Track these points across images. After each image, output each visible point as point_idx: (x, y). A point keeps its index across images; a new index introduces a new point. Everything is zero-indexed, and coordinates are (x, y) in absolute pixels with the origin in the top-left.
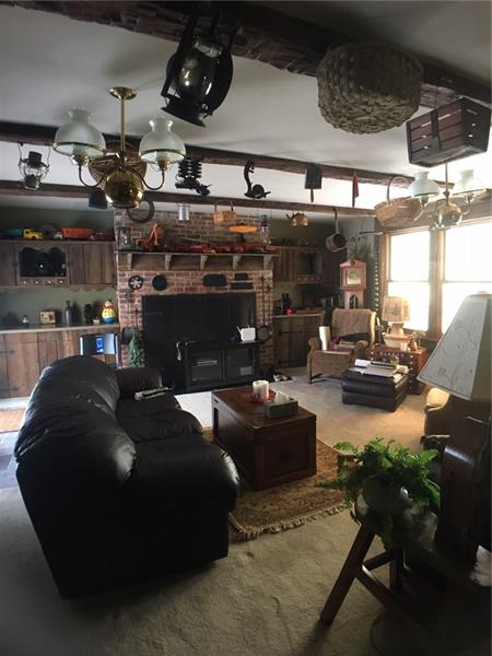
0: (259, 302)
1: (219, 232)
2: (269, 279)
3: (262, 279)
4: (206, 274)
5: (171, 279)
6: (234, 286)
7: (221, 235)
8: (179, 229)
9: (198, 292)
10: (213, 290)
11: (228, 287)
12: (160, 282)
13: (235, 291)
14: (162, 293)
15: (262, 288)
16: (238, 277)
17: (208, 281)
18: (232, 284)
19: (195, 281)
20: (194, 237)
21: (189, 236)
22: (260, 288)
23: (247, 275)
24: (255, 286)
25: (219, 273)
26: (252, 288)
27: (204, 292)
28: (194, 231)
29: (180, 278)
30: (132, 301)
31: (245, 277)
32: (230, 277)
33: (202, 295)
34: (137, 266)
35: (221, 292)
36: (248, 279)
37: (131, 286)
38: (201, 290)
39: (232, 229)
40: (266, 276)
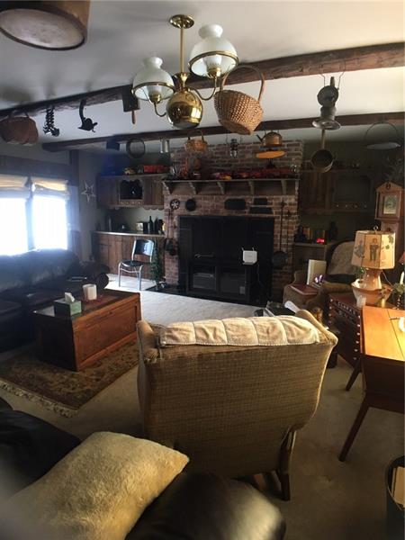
0: (277, 228)
1: (249, 160)
2: (290, 204)
3: (283, 204)
4: (227, 198)
5: (199, 202)
6: (252, 210)
7: (252, 162)
8: (215, 160)
9: (220, 214)
10: (234, 213)
11: (246, 211)
12: (191, 205)
13: (253, 215)
14: (193, 213)
15: (282, 213)
16: (257, 201)
17: (230, 205)
18: (251, 208)
19: (218, 204)
20: (226, 166)
21: (223, 166)
22: (279, 213)
23: (266, 200)
24: (274, 211)
25: (240, 197)
26: (271, 213)
27: (225, 214)
28: (227, 160)
29: (207, 202)
30: (172, 218)
31: (265, 201)
32: (250, 201)
33: (224, 217)
34: (176, 191)
35: (240, 215)
36: (266, 204)
37: (172, 207)
38: (223, 212)
39: (259, 156)
40: (287, 202)
